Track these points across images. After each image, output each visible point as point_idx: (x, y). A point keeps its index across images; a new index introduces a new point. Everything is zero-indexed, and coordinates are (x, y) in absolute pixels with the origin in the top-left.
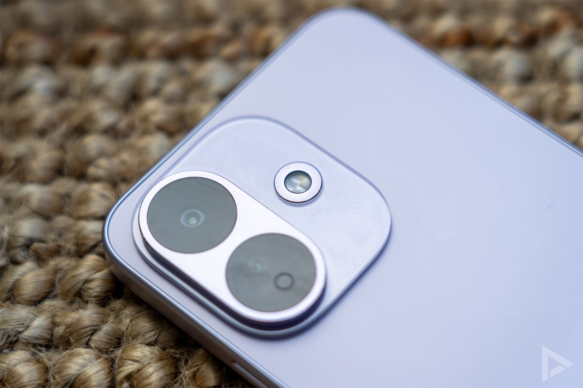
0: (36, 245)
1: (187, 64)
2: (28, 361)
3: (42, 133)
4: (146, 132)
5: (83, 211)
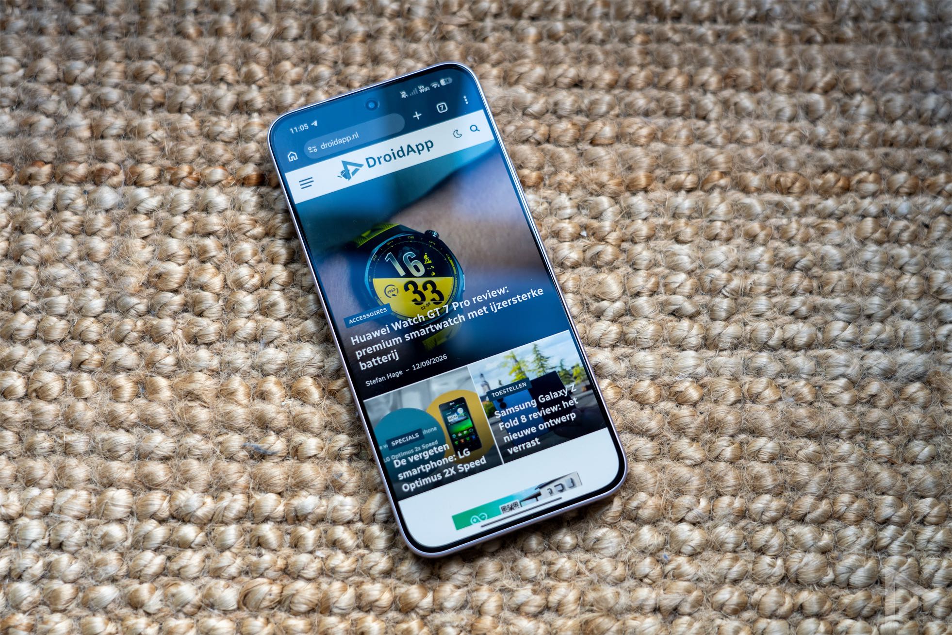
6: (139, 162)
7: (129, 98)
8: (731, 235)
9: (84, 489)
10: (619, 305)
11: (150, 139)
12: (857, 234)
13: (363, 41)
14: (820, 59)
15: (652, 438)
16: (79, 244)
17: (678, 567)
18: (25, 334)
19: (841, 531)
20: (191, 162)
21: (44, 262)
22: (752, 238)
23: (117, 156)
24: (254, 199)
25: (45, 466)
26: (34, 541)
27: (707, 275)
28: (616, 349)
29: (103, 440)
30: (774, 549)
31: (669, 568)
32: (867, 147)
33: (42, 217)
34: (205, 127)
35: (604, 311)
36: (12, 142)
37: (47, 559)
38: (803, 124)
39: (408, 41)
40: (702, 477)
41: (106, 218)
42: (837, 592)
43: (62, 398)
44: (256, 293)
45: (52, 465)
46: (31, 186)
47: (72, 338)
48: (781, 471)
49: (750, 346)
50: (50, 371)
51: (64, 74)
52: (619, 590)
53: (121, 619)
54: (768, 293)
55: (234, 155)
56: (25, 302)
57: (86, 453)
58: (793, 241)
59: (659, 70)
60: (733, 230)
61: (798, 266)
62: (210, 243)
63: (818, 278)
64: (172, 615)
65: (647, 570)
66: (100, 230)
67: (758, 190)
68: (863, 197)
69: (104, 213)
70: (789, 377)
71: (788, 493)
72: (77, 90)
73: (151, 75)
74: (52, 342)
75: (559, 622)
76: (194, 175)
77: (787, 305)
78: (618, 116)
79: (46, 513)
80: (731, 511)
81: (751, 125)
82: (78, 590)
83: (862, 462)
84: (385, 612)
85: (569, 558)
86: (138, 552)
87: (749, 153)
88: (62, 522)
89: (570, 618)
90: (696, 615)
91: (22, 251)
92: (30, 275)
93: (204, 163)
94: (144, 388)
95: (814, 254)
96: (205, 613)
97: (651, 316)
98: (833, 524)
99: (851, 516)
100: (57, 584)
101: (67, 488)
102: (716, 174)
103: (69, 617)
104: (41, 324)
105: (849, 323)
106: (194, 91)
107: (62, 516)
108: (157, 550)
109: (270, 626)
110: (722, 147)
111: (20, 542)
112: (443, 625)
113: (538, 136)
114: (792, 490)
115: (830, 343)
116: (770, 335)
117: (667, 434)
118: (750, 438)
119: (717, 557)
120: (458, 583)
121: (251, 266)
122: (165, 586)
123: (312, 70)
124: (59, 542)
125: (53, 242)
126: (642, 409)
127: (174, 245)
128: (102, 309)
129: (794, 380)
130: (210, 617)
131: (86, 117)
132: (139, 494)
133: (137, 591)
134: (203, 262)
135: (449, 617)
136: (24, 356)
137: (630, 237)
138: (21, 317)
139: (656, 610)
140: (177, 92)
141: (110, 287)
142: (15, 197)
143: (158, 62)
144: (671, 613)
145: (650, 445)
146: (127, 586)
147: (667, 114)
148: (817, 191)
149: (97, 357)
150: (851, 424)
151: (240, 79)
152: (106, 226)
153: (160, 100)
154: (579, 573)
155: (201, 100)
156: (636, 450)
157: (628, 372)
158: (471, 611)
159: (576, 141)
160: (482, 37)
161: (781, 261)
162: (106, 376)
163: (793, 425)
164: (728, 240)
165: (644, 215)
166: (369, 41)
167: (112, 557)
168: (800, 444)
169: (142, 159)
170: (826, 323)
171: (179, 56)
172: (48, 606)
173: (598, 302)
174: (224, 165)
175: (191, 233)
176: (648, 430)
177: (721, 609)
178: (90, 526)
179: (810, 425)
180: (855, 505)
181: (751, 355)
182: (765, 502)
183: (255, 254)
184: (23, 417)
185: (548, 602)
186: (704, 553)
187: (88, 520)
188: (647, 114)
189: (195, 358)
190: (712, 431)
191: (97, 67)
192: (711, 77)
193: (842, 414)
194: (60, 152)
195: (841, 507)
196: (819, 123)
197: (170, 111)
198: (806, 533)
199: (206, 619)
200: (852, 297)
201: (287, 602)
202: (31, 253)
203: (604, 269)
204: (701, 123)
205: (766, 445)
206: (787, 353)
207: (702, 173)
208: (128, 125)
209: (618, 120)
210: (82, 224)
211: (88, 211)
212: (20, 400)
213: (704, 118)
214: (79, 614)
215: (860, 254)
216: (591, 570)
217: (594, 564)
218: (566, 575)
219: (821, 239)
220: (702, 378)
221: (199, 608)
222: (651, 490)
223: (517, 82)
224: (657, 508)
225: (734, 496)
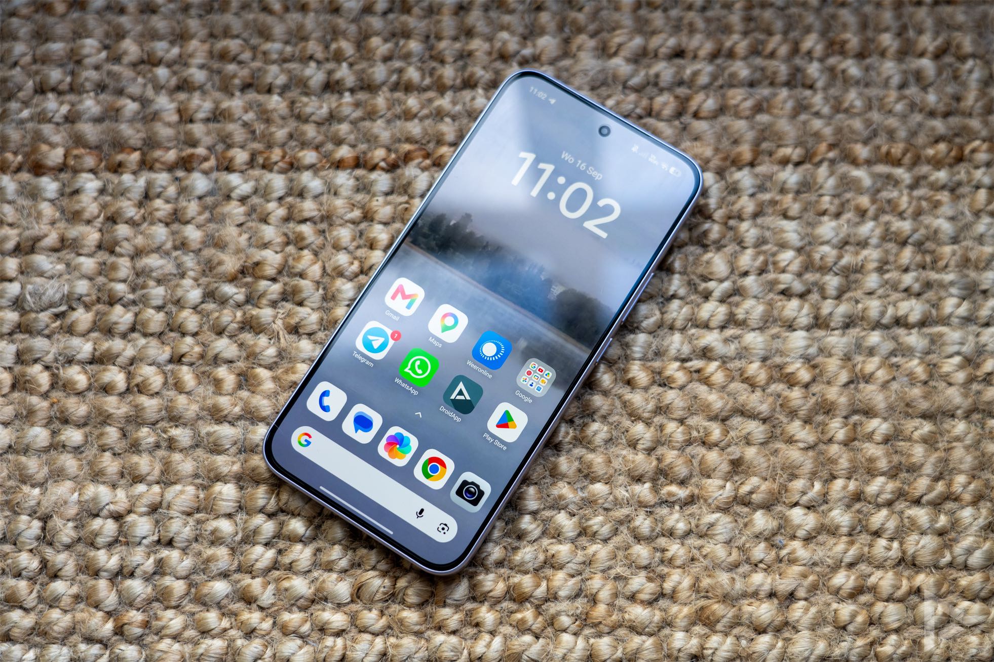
0: (84, 298)
1: (180, 174)
2: (79, 373)
3: (89, 222)
4: (152, 223)
5: (114, 275)
6: (229, 147)
7: (216, 78)
8: (841, 210)
9: (192, 484)
10: (727, 285)
11: (240, 122)
12: (971, 206)
13: (456, 13)
14: (929, 23)
15: (764, 421)
16: (173, 233)
17: (793, 552)
18: (122, 327)
19: (958, 513)
20: (283, 146)
21: (138, 253)
22: (862, 213)
23: (208, 140)
24: (351, 182)
25: (151, 461)
26: (144, 538)
27: (817, 252)
28: (725, 330)
29: (209, 434)
30: (889, 532)
31: (784, 552)
32: (981, 115)
33: (135, 205)
34: (297, 108)
35: (712, 292)
36: (99, 128)
37: (159, 556)
38: (912, 91)
39: (502, 13)
40: (816, 460)
41: (198, 206)
42: (954, 574)
43: (165, 392)
44: (356, 280)
45: (158, 460)
46: (121, 174)
47: (171, 330)
48: (896, 452)
49: (862, 325)
50: (150, 365)
51: (149, 55)
52: (734, 576)
53: (235, 614)
54: (880, 270)
55: (327, 136)
56: (121, 294)
57: (192, 447)
58: (905, 215)
59: (761, 37)
60: (842, 205)
61: (910, 241)
62: (306, 229)
63: (932, 252)
64: (286, 609)
65: (762, 556)
66: (193, 218)
67: (869, 163)
68: (977, 167)
69: (196, 200)
70: (903, 355)
71: (904, 475)
72: (162, 72)
73: (238, 55)
74: (151, 335)
75: (674, 609)
76: (287, 159)
77: (900, 282)
78: (721, 87)
79: (154, 509)
80: (847, 495)
81: (860, 94)
82: (190, 585)
83: (979, 442)
84: (499, 602)
85: (683, 544)
86: (249, 547)
87: (857, 124)
88: (172, 518)
89: (686, 604)
90: (812, 599)
91: (116, 243)
92: (124, 267)
93: (296, 146)
94: (246, 380)
95: (927, 227)
96: (319, 607)
97: (760, 295)
98: (949, 505)
99: (967, 497)
100: (168, 581)
101: (175, 483)
102: (823, 147)
103: (183, 613)
104: (140, 317)
105: (964, 299)
106: (282, 71)
107: (172, 512)
108: (267, 545)
109: (384, 618)
110: (830, 118)
111: (131, 539)
112: (558, 614)
113: (638, 111)
114: (908, 471)
115: (945, 321)
116: (883, 314)
117: (779, 416)
118: (864, 419)
119: (832, 541)
120: (572, 572)
121: (349, 252)
122: (278, 580)
123: (404, 46)
124: (168, 539)
125: (147, 232)
126: (753, 392)
127: (269, 232)
128: (200, 300)
129: (907, 359)
130: (324, 610)
131: (173, 101)
132: (247, 489)
133: (249, 585)
134: (301, 249)
135: (563, 606)
136: (124, 350)
137: (737, 214)
138: (118, 309)
139: (772, 595)
140: (266, 72)
141: (207, 277)
142: (105, 185)
143: (245, 40)
144: (787, 599)
145: (762, 428)
146: (239, 581)
147: (772, 84)
148: (929, 161)
149: (197, 349)
150: (967, 403)
151: (331, 56)
152: (200, 214)
153: (249, 80)
154: (693, 559)
155: (290, 79)
156: (749, 434)
157: (738, 354)
158: (586, 600)
159: (679, 114)
160: (579, 6)
161: (893, 236)
162: (208, 368)
163: (908, 405)
164: (838, 215)
165: (751, 191)
166: (462, 13)
167: (222, 552)
168: (914, 424)
169: (233, 143)
170: (940, 299)
171: (265, 34)
172: (162, 602)
173: (706, 282)
174: (317, 148)
175: (287, 219)
176: (759, 414)
177: (838, 592)
178: (199, 522)
179: (924, 405)
180: (972, 486)
181: (863, 334)
182: (879, 484)
183: (354, 239)
184: (126, 413)
185: (662, 589)
186: (820, 537)
187: (198, 516)
188: (752, 84)
189: (297, 348)
190: (824, 413)
191: (181, 47)
192: (816, 43)
193: (957, 393)
194: (150, 138)
195: (957, 488)
196: (931, 90)
197: (259, 92)
198: (921, 515)
199: (320, 612)
200: (966, 272)
201: (401, 595)
202: (125, 244)
203: (711, 248)
204: (808, 93)
205: (878, 426)
206: (901, 331)
207: (809, 145)
208: (217, 108)
209: (722, 91)
210: (175, 212)
211: (181, 198)
212: (121, 395)
213: (811, 87)
214: (194, 610)
215: (975, 226)
216: (705, 556)
217: (709, 550)
218: (679, 562)
219: (935, 211)
220: (814, 359)
221: (313, 601)
222: (764, 474)
223: (615, 54)
224: (771, 492)
225: (849, 478)
